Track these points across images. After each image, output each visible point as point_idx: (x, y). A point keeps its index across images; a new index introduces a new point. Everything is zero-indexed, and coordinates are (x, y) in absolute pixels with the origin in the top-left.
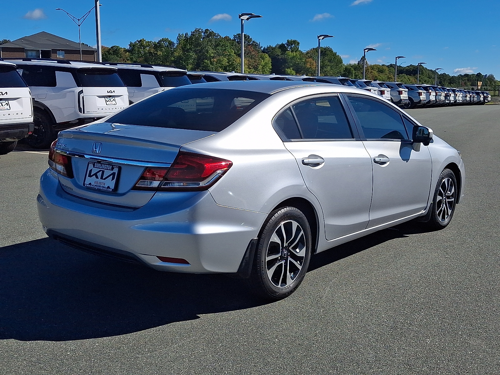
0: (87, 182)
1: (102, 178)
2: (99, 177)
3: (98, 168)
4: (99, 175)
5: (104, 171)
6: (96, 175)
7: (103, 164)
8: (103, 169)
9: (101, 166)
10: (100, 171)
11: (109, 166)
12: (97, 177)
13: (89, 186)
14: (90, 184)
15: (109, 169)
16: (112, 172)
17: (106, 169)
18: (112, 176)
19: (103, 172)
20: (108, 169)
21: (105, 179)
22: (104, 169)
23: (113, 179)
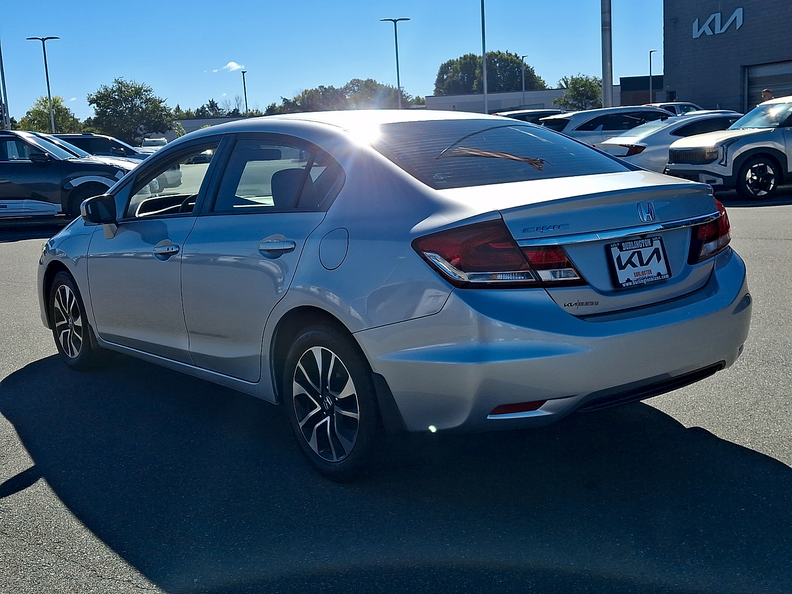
0: (622, 279)
1: (642, 264)
2: (638, 264)
3: (629, 250)
4: (636, 259)
5: (640, 251)
6: (629, 261)
7: (635, 240)
8: (638, 248)
9: (634, 244)
10: (634, 253)
11: (646, 240)
12: (634, 266)
13: (627, 285)
14: (628, 280)
15: (647, 246)
16: (653, 249)
17: (643, 247)
18: (655, 255)
19: (639, 254)
20: (645, 247)
21: (647, 263)
22: (640, 248)
23: (659, 259)
